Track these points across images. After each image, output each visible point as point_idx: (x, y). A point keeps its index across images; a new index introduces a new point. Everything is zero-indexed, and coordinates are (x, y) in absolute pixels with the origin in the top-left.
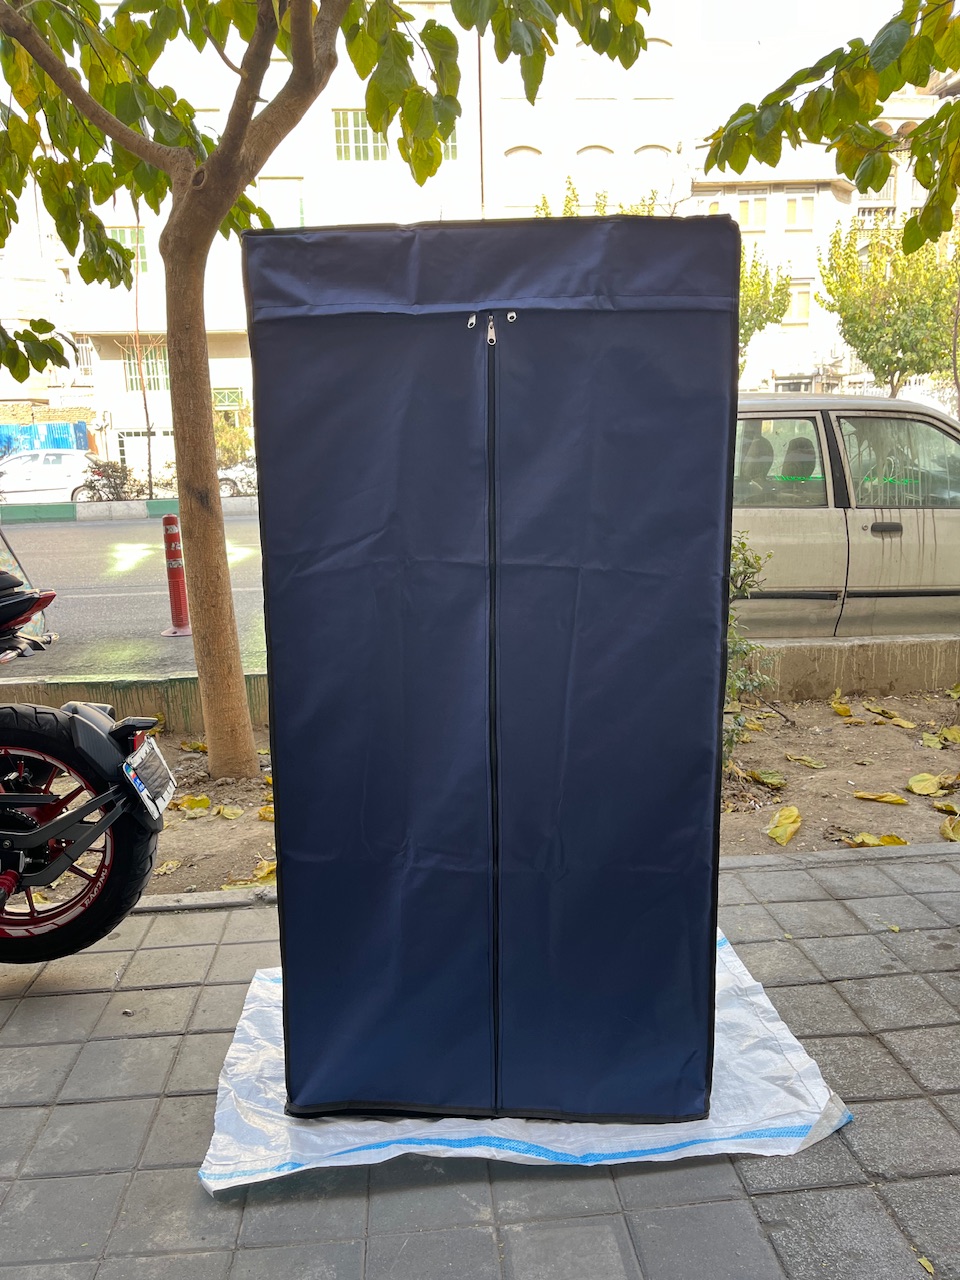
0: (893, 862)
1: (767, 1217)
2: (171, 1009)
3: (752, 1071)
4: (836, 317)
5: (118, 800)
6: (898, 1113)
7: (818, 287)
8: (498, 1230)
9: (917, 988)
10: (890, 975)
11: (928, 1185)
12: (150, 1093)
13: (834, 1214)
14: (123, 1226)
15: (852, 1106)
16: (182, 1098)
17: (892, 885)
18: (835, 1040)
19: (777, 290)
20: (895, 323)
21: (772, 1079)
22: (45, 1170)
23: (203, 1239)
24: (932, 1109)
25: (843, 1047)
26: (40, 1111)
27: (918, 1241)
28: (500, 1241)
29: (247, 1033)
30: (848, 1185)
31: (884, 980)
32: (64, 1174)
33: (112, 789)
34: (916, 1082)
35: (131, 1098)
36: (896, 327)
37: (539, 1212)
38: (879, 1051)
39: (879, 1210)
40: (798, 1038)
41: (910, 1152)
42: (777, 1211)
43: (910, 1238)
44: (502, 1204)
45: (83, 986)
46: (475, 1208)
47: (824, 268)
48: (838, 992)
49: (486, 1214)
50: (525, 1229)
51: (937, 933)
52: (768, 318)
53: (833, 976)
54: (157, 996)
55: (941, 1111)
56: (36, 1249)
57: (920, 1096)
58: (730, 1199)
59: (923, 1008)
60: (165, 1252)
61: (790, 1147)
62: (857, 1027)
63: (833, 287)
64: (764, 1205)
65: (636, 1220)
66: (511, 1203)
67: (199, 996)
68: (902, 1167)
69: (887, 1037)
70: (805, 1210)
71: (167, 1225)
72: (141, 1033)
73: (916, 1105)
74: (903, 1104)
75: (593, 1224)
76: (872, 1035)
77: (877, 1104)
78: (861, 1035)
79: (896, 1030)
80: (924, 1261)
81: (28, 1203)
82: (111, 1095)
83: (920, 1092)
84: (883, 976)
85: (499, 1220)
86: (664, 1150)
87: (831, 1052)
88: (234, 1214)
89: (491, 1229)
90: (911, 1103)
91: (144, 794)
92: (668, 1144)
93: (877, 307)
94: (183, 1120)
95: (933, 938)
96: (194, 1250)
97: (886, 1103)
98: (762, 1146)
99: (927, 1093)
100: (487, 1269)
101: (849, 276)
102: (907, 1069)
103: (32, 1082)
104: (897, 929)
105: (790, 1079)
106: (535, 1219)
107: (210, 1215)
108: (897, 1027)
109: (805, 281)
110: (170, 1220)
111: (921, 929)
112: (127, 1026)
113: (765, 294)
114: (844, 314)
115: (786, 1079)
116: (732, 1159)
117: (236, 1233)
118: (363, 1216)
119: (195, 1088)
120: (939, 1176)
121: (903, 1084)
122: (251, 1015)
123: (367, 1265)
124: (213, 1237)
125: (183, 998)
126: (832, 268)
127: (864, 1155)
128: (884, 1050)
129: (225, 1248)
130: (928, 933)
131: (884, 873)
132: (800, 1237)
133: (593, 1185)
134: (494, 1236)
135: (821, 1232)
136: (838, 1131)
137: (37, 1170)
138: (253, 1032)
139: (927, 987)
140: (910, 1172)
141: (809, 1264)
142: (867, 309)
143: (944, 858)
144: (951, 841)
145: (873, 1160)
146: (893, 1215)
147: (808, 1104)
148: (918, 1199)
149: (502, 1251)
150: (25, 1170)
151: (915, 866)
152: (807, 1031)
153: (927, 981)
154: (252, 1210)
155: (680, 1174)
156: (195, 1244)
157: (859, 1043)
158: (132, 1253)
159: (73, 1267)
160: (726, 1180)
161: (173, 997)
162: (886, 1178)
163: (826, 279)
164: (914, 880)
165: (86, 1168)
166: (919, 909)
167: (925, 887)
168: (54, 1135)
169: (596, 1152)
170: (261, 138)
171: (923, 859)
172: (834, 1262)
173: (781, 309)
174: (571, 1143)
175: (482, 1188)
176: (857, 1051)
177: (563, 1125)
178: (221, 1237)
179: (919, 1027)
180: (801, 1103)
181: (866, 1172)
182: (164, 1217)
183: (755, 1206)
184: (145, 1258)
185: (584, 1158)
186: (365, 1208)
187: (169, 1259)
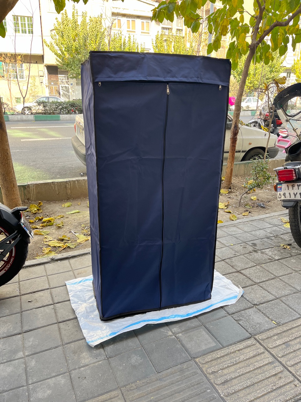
0: (223, 227)
1: (236, 319)
2: (45, 298)
3: (216, 285)
6: (253, 289)
8: (175, 336)
9: (243, 259)
10: (236, 256)
11: (267, 304)
12: (53, 323)
13: (250, 315)
14: (70, 362)
15: (244, 289)
16: (65, 322)
17: (226, 234)
18: (231, 274)
21: (222, 286)
22: (33, 353)
23: (97, 358)
24: (259, 287)
25: (233, 276)
26: (19, 336)
27: (270, 318)
28: (178, 339)
29: (74, 301)
30: (250, 308)
31: (235, 258)
32: (40, 352)
33: (16, 232)
34: (253, 281)
35: (48, 325)
37: (183, 330)
38: (241, 275)
39: (259, 312)
40: (222, 275)
41: (259, 298)
42: (238, 317)
43: (268, 318)
44: (173, 330)
45: (8, 296)
46: (166, 332)
48: (226, 262)
49: (170, 333)
50: (182, 334)
51: (241, 244)
53: (224, 259)
54: (37, 295)
55: (261, 287)
56: (46, 375)
57: (255, 284)
58: (226, 316)
59: (247, 263)
60: (88, 365)
61: (234, 301)
62: (234, 270)
64: (234, 316)
65: (207, 326)
66: (175, 329)
67: (51, 292)
68: (259, 301)
69: (242, 271)
70: (244, 315)
71: (83, 358)
72: (39, 306)
73: (255, 286)
74: (253, 287)
75: (197, 329)
76: (238, 272)
77: (247, 288)
78: (236, 272)
80: (273, 322)
81: (34, 363)
82: (41, 326)
84: (234, 257)
85: (174, 334)
88: (102, 350)
90: (254, 286)
91: (28, 232)
92: (205, 307)
94: (69, 328)
95: (241, 246)
96: (96, 362)
97: (249, 287)
98: (228, 302)
99: (256, 283)
100: (179, 346)
102: (249, 278)
103: (11, 327)
104: (232, 245)
105: (226, 285)
107: (95, 352)
108: (243, 269)
109: (148, 50)
110: (83, 356)
111: (238, 244)
112: (31, 305)
116: (222, 307)
117: (105, 354)
119: (68, 319)
120: (268, 302)
121: (250, 282)
122: (73, 295)
123: (147, 353)
124: (99, 357)
125: (47, 293)
127: (250, 300)
129: (105, 359)
131: (222, 230)
132: (246, 322)
133: (193, 320)
134: (175, 338)
135: (249, 320)
136: (242, 296)
137: (30, 353)
138: (76, 300)
139: (245, 258)
140: (262, 302)
141: (251, 328)
143: (234, 225)
144: (233, 220)
145: (253, 301)
146: (263, 313)
147: (233, 290)
148: (266, 308)
149: (179, 341)
150: (27, 354)
151: (229, 228)
152: (224, 273)
154: (107, 347)
155: (212, 313)
156: (95, 360)
157: (237, 274)
158: (78, 368)
159: (62, 377)
160: (222, 313)
161: (42, 294)
162: (257, 305)
163: (155, 50)
164: (230, 232)
165: (47, 349)
166: (235, 239)
167: (233, 233)
168: (29, 342)
169: (190, 313)
171: (230, 226)
172: (256, 326)
174: (182, 312)
175: (166, 328)
177: (178, 308)
178: (101, 356)
179: (248, 268)
180: (231, 291)
181: (252, 304)
182: (81, 356)
183: (232, 317)
184: (83, 368)
185: (188, 315)
186: (137, 339)
187: (90, 366)
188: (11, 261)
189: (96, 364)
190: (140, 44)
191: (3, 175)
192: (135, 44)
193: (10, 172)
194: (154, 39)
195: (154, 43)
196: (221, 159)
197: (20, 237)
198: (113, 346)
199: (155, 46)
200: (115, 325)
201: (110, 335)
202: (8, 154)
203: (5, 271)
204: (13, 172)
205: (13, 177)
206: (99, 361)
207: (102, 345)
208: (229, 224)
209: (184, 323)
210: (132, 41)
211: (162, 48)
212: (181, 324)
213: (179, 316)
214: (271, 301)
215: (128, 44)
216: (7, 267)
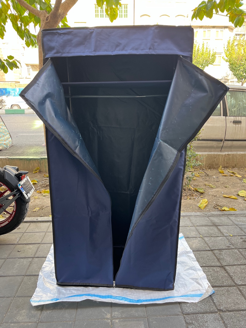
0: (232, 215)
1: (188, 321)
2: (31, 250)
3: (187, 276)
4: (228, 63)
5: (17, 194)
6: (228, 291)
7: (224, 55)
8: (111, 321)
9: (236, 253)
10: (229, 249)
11: (235, 314)
13: (207, 321)
14: (9, 314)
15: (215, 288)
17: (231, 222)
18: (212, 268)
19: (212, 56)
20: (244, 65)
21: (193, 279)
23: (30, 319)
24: (238, 290)
25: (214, 270)
30: (211, 313)
31: (227, 250)
33: (15, 191)
34: (234, 282)
35: (16, 276)
36: (244, 67)
37: (124, 316)
38: (224, 272)
39: (220, 321)
40: (201, 267)
41: (230, 303)
42: (191, 320)
45: (9, 243)
46: (106, 314)
47: (225, 50)
48: (214, 253)
49: (109, 316)
50: (119, 321)
51: (243, 237)
52: (209, 63)
53: (213, 249)
55: (240, 291)
57: (234, 286)
58: (178, 315)
59: (237, 260)
61: (196, 300)
62: (218, 264)
63: (227, 55)
64: (187, 317)
65: (151, 320)
66: (116, 313)
67: (39, 247)
68: (227, 308)
69: (227, 268)
70: (199, 320)
71: (21, 314)
72: (22, 257)
73: (233, 289)
74: (229, 288)
75: (138, 321)
76: (222, 267)
77: (222, 288)
78: (219, 266)
79: (229, 266)
82: (11, 275)
83: (235, 285)
84: (227, 249)
85: (112, 318)
86: (160, 299)
87: (210, 272)
88: (39, 312)
89: (109, 321)
90: (232, 288)
91: (24, 193)
92: (162, 297)
93: (239, 61)
94: (29, 283)
95: (241, 238)
96: (27, 322)
97: (225, 288)
98: (188, 299)
99: (236, 285)
101: (232, 52)
102: (231, 278)
104: (232, 235)
105: (198, 279)
106: (122, 318)
107: (33, 312)
108: (230, 265)
109: (220, 54)
110: (22, 313)
111: (238, 236)
112: (18, 255)
113: (209, 56)
114: (230, 63)
115: (197, 279)
116: (180, 303)
117: (39, 318)
118: (75, 314)
119: (34, 274)
120: (238, 311)
121: (230, 282)
122: (51, 254)
124: (33, 319)
125: (34, 247)
126: (227, 50)
127: (217, 304)
128: (225, 272)
129: (36, 322)
130: (240, 237)
131: (230, 219)
133: (140, 309)
134: (110, 323)
136: (210, 296)
139: (239, 253)
140: (230, 310)
142: (236, 61)
145: (219, 305)
146: (224, 322)
147: (202, 287)
148: (231, 318)
151: (238, 217)
152: (204, 265)
153: (239, 252)
154: (44, 311)
155: (165, 306)
156: (27, 320)
157: (218, 269)
158: (10, 322)
160: (178, 309)
161: (32, 247)
162: (222, 311)
163: (226, 53)
164: (238, 221)
165: (1, 296)
166: (238, 230)
167: (241, 223)
169: (141, 299)
170: (65, 7)
171: (241, 215)
173: (213, 61)
174: (134, 296)
175: (109, 309)
176: (218, 271)
177: (133, 290)
178: (35, 318)
179: (236, 265)
180: (200, 286)
181: (217, 309)
183: (184, 318)
184: (13, 324)
185: (138, 301)
186: (75, 312)
187: (19, 325)
189: (26, 324)
190: (212, 49)
194: (226, 44)
198: (50, 311)
200: (65, 292)
201: (52, 300)
203: (8, 222)
206: (29, 322)
208: (241, 213)
209: (129, 309)
210: (205, 47)
212: (125, 309)
213: (126, 299)
214: (243, 310)
216: (10, 219)
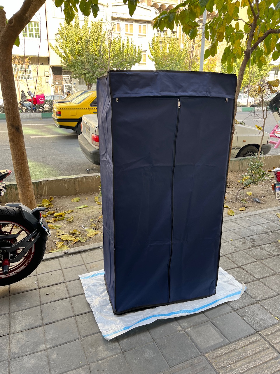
1: (241, 315)
2: (61, 291)
4: (154, 63)
5: (38, 233)
6: (255, 285)
7: (148, 53)
8: (185, 331)
9: (243, 254)
10: (236, 252)
11: (269, 301)
12: (70, 316)
13: (254, 311)
14: (88, 355)
16: (81, 315)
18: (233, 269)
19: (138, 53)
20: (170, 66)
21: (225, 282)
22: (54, 345)
23: (113, 352)
25: (235, 271)
26: (40, 328)
27: (273, 314)
28: (187, 334)
29: (88, 294)
30: (253, 304)
32: (61, 344)
33: (36, 230)
34: (254, 277)
37: (191, 325)
39: (262, 309)
41: (262, 294)
42: (242, 313)
43: (271, 314)
44: (182, 325)
45: (28, 289)
46: (176, 327)
48: (227, 258)
49: (179, 328)
50: (191, 330)
51: (241, 240)
52: (136, 62)
53: (225, 254)
54: (54, 288)
55: (262, 283)
56: (68, 367)
57: (256, 280)
58: (231, 312)
59: (247, 259)
60: (105, 358)
61: (237, 297)
63: (153, 54)
64: (240, 312)
65: (214, 322)
66: (184, 324)
67: (66, 286)
68: (262, 298)
69: (243, 267)
70: (248, 311)
71: (100, 351)
72: (56, 299)
74: (254, 282)
75: (205, 325)
76: (239, 267)
77: (249, 284)
78: (237, 267)
79: (244, 265)
80: (276, 318)
81: (56, 355)
82: (59, 319)
83: (256, 279)
84: (235, 252)
85: (183, 329)
87: (234, 273)
88: (117, 344)
89: (183, 332)
90: (256, 282)
91: (46, 230)
92: (211, 302)
93: (165, 61)
94: (85, 322)
95: (240, 241)
97: (251, 283)
98: (232, 298)
99: (257, 279)
100: (188, 341)
101: (157, 51)
102: (251, 274)
103: (32, 321)
104: (232, 240)
106: (191, 327)
107: (110, 345)
108: (244, 264)
109: (145, 51)
110: (100, 349)
111: (237, 239)
112: (50, 298)
113: (135, 54)
114: (156, 62)
115: (228, 281)
116: (227, 303)
117: (120, 348)
119: (83, 312)
120: (270, 298)
121: (252, 278)
122: (87, 289)
123: (159, 348)
124: (115, 351)
125: (62, 287)
127: (253, 296)
128: (244, 270)
129: (120, 353)
130: (238, 240)
132: (250, 318)
133: (200, 315)
134: (185, 333)
135: (254, 316)
136: (245, 292)
137: (51, 346)
138: (90, 294)
139: (246, 254)
140: (264, 299)
141: (255, 324)
143: (232, 220)
144: (231, 215)
145: (255, 297)
146: (266, 309)
147: (236, 286)
148: (269, 304)
149: (189, 336)
150: (48, 346)
151: (228, 223)
152: (226, 269)
153: (245, 252)
154: (121, 341)
156: (111, 354)
157: (238, 269)
158: (96, 361)
159: (82, 369)
160: (228, 308)
161: (59, 288)
162: (260, 301)
163: (151, 51)
164: (229, 227)
165: (66, 341)
166: (234, 234)
167: (232, 229)
168: (50, 334)
169: (196, 308)
170: (32, 10)
171: (228, 221)
172: (260, 322)
173: (140, 60)
174: (189, 306)
175: (175, 323)
176: (239, 271)
177: (185, 303)
178: (117, 350)
179: (248, 264)
180: (234, 287)
181: (255, 300)
182: (98, 349)
183: (237, 313)
184: (100, 361)
185: (195, 310)
186: (149, 334)
187: (107, 360)
188: (31, 257)
189: (113, 357)
190: (137, 46)
191: (20, 174)
192: (133, 46)
193: (26, 171)
194: (151, 41)
195: (151, 44)
196: (226, 165)
197: (39, 235)
198: (126, 339)
199: (152, 48)
200: (128, 319)
201: (124, 329)
202: (24, 154)
203: (25, 266)
204: (28, 171)
205: (28, 175)
206: (115, 355)
207: (117, 339)
208: (228, 219)
209: (192, 318)
210: (130, 43)
211: (158, 49)
212: (189, 319)
213: (187, 311)
214: (273, 297)
215: (127, 46)
216: (27, 263)
